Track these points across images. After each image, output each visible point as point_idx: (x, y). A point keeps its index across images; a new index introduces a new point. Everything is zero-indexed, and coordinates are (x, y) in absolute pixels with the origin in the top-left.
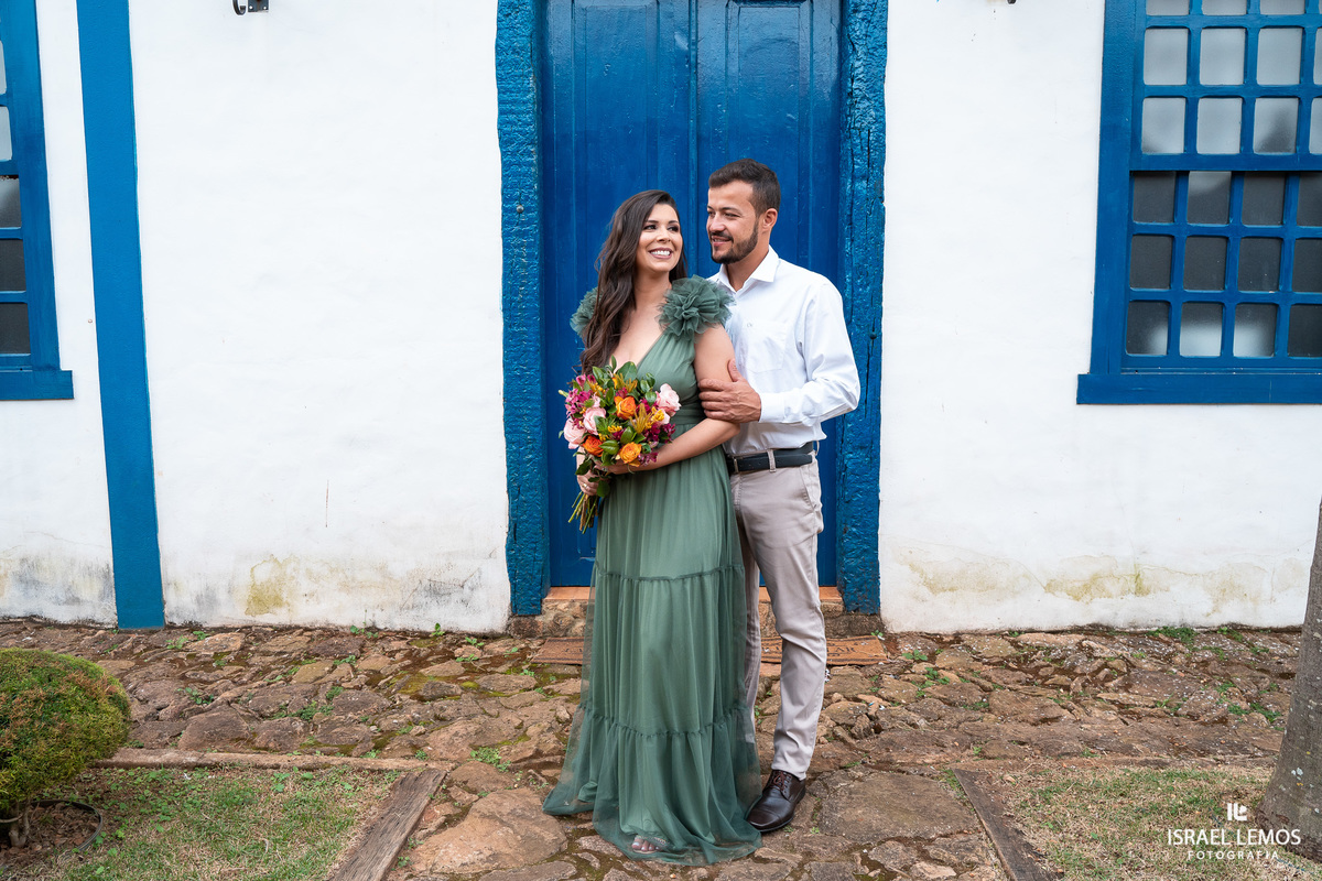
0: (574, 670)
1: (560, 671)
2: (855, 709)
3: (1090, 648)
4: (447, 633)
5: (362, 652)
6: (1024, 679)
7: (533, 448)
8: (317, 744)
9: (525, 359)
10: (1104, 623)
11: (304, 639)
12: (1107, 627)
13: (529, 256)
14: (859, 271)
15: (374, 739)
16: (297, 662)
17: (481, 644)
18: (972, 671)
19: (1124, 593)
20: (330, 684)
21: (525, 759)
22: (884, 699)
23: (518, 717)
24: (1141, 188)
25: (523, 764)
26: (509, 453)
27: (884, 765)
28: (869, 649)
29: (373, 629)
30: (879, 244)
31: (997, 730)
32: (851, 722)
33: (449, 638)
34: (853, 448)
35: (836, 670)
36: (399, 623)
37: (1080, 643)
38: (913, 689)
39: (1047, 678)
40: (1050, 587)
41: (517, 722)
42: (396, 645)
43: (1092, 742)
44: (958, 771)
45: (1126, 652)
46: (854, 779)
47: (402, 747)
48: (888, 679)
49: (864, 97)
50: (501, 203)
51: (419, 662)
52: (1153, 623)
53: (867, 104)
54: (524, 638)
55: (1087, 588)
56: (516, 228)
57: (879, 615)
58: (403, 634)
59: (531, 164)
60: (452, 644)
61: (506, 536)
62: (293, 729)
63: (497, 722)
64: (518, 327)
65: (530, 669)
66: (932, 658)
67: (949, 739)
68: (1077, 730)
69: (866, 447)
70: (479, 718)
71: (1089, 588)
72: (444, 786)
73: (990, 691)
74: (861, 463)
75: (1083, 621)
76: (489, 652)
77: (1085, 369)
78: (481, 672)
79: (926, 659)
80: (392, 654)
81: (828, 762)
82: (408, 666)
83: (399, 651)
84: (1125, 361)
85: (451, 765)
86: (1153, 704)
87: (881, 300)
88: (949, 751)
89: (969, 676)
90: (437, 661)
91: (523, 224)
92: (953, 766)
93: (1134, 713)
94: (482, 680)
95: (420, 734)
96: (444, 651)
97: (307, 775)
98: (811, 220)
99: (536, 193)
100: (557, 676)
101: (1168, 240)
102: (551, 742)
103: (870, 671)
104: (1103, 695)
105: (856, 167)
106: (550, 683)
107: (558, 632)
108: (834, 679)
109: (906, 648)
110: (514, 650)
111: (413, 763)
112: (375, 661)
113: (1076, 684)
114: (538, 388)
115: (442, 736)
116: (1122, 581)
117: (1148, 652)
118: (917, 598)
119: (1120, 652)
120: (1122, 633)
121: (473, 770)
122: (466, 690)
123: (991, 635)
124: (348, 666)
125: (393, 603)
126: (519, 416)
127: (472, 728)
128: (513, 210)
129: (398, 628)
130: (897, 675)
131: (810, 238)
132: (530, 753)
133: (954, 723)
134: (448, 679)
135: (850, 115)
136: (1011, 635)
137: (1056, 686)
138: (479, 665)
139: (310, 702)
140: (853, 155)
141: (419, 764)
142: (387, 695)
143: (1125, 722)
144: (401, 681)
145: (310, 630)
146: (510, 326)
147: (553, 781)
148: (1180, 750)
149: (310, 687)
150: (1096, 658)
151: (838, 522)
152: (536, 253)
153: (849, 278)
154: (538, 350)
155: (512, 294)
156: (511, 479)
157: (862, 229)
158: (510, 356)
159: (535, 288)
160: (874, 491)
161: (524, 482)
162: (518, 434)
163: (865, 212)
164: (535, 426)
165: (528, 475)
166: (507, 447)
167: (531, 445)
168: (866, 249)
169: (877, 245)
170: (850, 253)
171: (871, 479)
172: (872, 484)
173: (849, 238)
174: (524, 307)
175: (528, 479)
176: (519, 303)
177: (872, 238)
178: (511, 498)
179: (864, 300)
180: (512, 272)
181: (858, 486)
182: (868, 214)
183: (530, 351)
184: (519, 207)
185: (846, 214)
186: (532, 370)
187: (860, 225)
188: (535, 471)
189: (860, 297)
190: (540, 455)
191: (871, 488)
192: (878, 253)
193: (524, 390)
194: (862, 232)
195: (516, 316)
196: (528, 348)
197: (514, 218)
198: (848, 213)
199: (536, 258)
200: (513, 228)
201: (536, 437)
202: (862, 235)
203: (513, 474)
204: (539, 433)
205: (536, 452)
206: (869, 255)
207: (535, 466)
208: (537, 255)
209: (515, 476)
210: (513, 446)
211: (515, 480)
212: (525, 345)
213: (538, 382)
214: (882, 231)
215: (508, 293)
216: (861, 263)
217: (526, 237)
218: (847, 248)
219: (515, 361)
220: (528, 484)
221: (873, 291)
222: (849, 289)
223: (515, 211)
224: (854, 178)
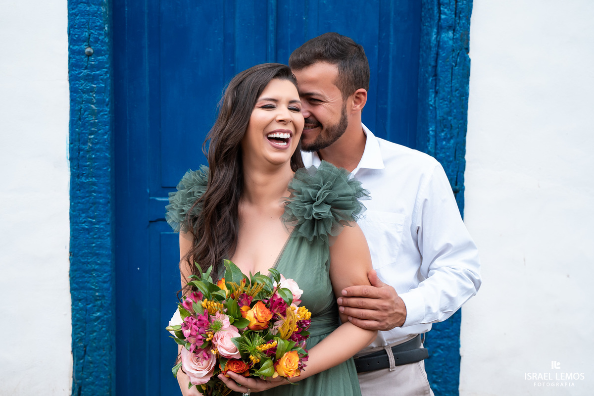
7: (102, 306)
9: (93, 212)
13: (99, 103)
14: (443, 124)
30: (464, 96)
50: (67, 44)
56: (85, 72)
64: (87, 177)
87: (463, 152)
91: (92, 68)
98: (391, 69)
99: (106, 35)
105: (443, 16)
114: (108, 242)
126: (86, 272)
128: (81, 52)
131: (390, 87)
140: (439, 4)
146: (78, 177)
152: (107, 100)
153: (432, 131)
154: (109, 202)
155: (81, 142)
156: (77, 339)
157: (446, 82)
158: (77, 208)
159: (105, 137)
160: (455, 346)
161: (90, 342)
162: (85, 291)
163: (450, 64)
164: (105, 282)
165: (95, 334)
166: (73, 305)
167: (99, 302)
168: (451, 101)
169: (462, 98)
170: (434, 106)
171: (452, 334)
172: (453, 340)
173: (433, 90)
174: (93, 156)
175: (95, 339)
176: (88, 151)
177: (457, 90)
178: (76, 359)
179: (448, 154)
180: (80, 119)
181: (439, 342)
182: (453, 65)
183: (99, 203)
184: (88, 50)
185: (430, 65)
186: (102, 223)
187: (445, 77)
188: (104, 329)
189: (443, 150)
190: (109, 313)
191: (453, 344)
192: (462, 106)
193: (93, 243)
194: (447, 84)
195: (85, 166)
196: (98, 200)
197: (82, 61)
198: (433, 63)
199: (107, 105)
200: (82, 72)
201: (105, 294)
202: (447, 87)
203: (79, 334)
204: (109, 290)
205: (105, 310)
206: (452, 108)
207: (103, 324)
208: (109, 101)
209: (81, 334)
210: (80, 304)
211: (81, 340)
212: (94, 196)
213: (108, 236)
214: (468, 83)
215: (75, 141)
216: (445, 116)
217: (96, 82)
218: (431, 101)
219: (83, 213)
220: (95, 343)
221: (457, 144)
222: (432, 143)
223: (84, 53)
224: (440, 29)
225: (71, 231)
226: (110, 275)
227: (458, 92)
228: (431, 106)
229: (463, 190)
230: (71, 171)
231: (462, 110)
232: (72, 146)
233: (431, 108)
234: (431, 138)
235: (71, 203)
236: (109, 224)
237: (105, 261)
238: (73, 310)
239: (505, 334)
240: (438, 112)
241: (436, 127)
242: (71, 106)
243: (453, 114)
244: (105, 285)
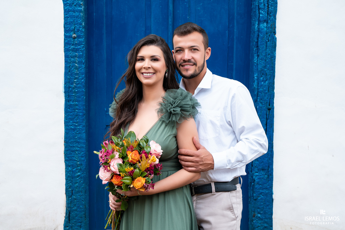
7: (81, 169)
9: (76, 120)
13: (80, 63)
26: (67, 172)
30: (273, 58)
34: (258, 170)
50: (63, 32)
56: (72, 47)
59: (81, 11)
61: (64, 218)
64: (73, 102)
69: (265, 170)
74: (263, 178)
87: (273, 88)
91: (76, 45)
98: (235, 44)
99: (83, 27)
105: (261, 15)
114: (84, 135)
126: (73, 151)
128: (70, 37)
140: (259, 9)
146: (69, 101)
151: (250, 211)
152: (84, 61)
153: (256, 76)
154: (84, 115)
155: (70, 83)
156: (68, 187)
157: (263, 50)
158: (68, 118)
159: (83, 81)
160: (270, 193)
161: (75, 188)
162: (72, 162)
163: (265, 40)
164: (82, 157)
165: (77, 184)
166: (66, 169)
167: (79, 167)
168: (266, 61)
169: (272, 59)
170: (257, 63)
171: (268, 187)
172: (269, 190)
173: (256, 55)
174: (76, 91)
175: (77, 187)
176: (74, 88)
177: (269, 54)
178: (67, 197)
179: (264, 89)
180: (69, 71)
181: (261, 191)
182: (267, 41)
183: (79, 115)
184: (74, 35)
185: (255, 41)
186: (81, 126)
187: (262, 47)
188: (82, 182)
189: (262, 87)
190: (84, 173)
191: (268, 192)
192: (272, 63)
193: (76, 136)
194: (263, 51)
195: (72, 96)
196: (79, 114)
197: (71, 41)
198: (256, 41)
199: (83, 64)
200: (71, 47)
201: (82, 163)
202: (263, 53)
203: (69, 184)
204: (84, 161)
205: (82, 171)
206: (267, 64)
207: (81, 179)
208: (84, 62)
209: (70, 184)
210: (69, 168)
211: (70, 187)
212: (77, 112)
213: (84, 132)
214: (275, 50)
215: (67, 83)
216: (263, 69)
217: (78, 52)
218: (255, 60)
219: (71, 120)
220: (77, 189)
221: (269, 84)
222: (256, 83)
223: (72, 37)
224: (259, 22)
225: (65, 130)
226: (85, 153)
227: (270, 55)
228: (255, 63)
229: (274, 108)
230: (65, 98)
231: (272, 65)
232: (65, 85)
233: (255, 64)
234: (256, 80)
235: (65, 115)
236: (84, 126)
237: (82, 146)
238: (66, 171)
239: (298, 187)
240: (259, 66)
241: (258, 74)
242: (65, 64)
243: (267, 67)
244: (83, 159)
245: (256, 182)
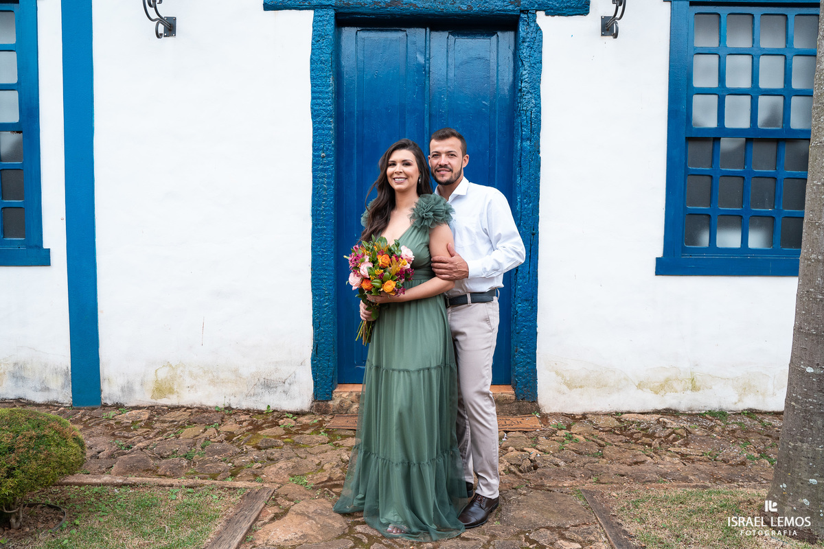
0: (351, 433)
1: (343, 433)
2: (522, 455)
3: (664, 422)
4: (274, 411)
5: (222, 421)
6: (624, 439)
7: (329, 299)
8: (196, 473)
9: (324, 245)
10: (673, 408)
11: (187, 413)
12: (675, 411)
13: (328, 184)
15: (231, 470)
16: (183, 427)
17: (295, 418)
18: (593, 435)
19: (685, 390)
20: (203, 439)
21: (322, 482)
22: (539, 450)
23: (318, 459)
24: (692, 147)
25: (321, 485)
26: (314, 301)
27: (539, 487)
28: (531, 422)
29: (229, 408)
30: (537, 179)
31: (608, 468)
32: (519, 463)
33: (275, 414)
34: (521, 300)
35: (511, 434)
36: (245, 405)
37: (658, 420)
38: (557, 445)
39: (638, 439)
40: (640, 386)
41: (317, 462)
42: (243, 417)
43: (664, 475)
44: (584, 490)
45: (686, 425)
46: (521, 494)
47: (248, 475)
48: (542, 439)
49: (528, 92)
50: (311, 152)
51: (257, 427)
52: (702, 408)
53: (530, 96)
54: (321, 414)
55: (662, 387)
56: (321, 167)
57: (537, 402)
58: (248, 411)
59: (330, 129)
60: (277, 418)
61: (311, 352)
62: (181, 464)
63: (305, 461)
64: (321, 226)
65: (325, 432)
66: (569, 428)
67: (578, 473)
68: (655, 468)
69: (529, 300)
70: (294, 459)
71: (663, 387)
72: (273, 497)
73: (604, 446)
74: (526, 310)
75: (660, 407)
76: (299, 422)
77: (660, 255)
78: (295, 434)
79: (565, 428)
80: (241, 423)
81: (506, 486)
82: (251, 430)
83: (245, 421)
84: (684, 250)
85: (278, 485)
86: (701, 454)
87: (538, 212)
88: (578, 479)
89: (591, 438)
90: (268, 427)
91: (325, 164)
92: (580, 488)
93: (690, 459)
94: (296, 438)
95: (259, 468)
96: (273, 421)
97: (189, 490)
98: (496, 164)
99: (333, 146)
100: (341, 436)
101: (709, 178)
102: (338, 473)
103: (531, 435)
104: (672, 449)
105: (524, 133)
106: (337, 440)
107: (342, 411)
108: (509, 439)
109: (553, 422)
110: (315, 421)
111: (254, 484)
112: (230, 426)
113: (656, 443)
114: (332, 262)
115: (272, 469)
116: (683, 382)
117: (699, 425)
118: (559, 392)
119: (682, 425)
120: (684, 414)
121: (291, 488)
122: (286, 443)
123: (605, 415)
124: (214, 429)
125: (242, 393)
126: (320, 280)
127: (290, 464)
128: (319, 156)
129: (244, 408)
130: (548, 437)
132: (325, 479)
133: (582, 464)
134: (275, 437)
135: (520, 103)
136: (617, 415)
137: (644, 444)
138: (294, 430)
139: (191, 449)
140: (522, 126)
141: (258, 485)
142: (238, 446)
143: (684, 464)
144: (246, 438)
145: (191, 409)
146: (316, 225)
147: (339, 494)
148: (717, 480)
149: (191, 440)
150: (668, 428)
151: (512, 345)
152: (332, 182)
153: (519, 198)
154: (333, 239)
155: (318, 206)
156: (315, 318)
158: (316, 243)
159: (331, 203)
160: (534, 326)
161: (323, 320)
162: (320, 290)
163: (529, 160)
165: (325, 315)
166: (313, 298)
168: (529, 181)
170: (520, 184)
171: (532, 319)
173: (519, 175)
174: (325, 214)
175: (325, 318)
176: (322, 211)
177: (533, 175)
178: (315, 329)
179: (528, 212)
180: (317, 193)
181: (524, 324)
184: (323, 154)
185: (517, 160)
186: (329, 252)
187: (526, 167)
188: (330, 312)
189: (526, 210)
190: (333, 303)
191: (532, 325)
192: (536, 184)
193: (324, 263)
194: (527, 171)
195: (320, 219)
196: (327, 239)
197: (319, 161)
198: (519, 160)
199: (332, 185)
200: (319, 167)
201: (331, 292)
202: (527, 173)
203: (316, 314)
204: (332, 290)
205: (330, 301)
206: (531, 185)
207: (329, 310)
210: (317, 297)
211: (318, 318)
212: (325, 236)
213: (332, 259)
214: (539, 171)
215: (315, 205)
216: (527, 190)
217: (326, 172)
218: (518, 180)
219: (319, 246)
220: (325, 320)
221: (533, 207)
222: (519, 204)
223: (320, 156)
224: (522, 140)
225: (312, 256)
226: (334, 281)
228: (518, 183)
229: (538, 233)
230: (312, 222)
231: (536, 187)
232: (313, 208)
233: (518, 185)
235: (312, 240)
236: (333, 252)
237: (330, 274)
240: (522, 188)
241: (521, 196)
242: (313, 186)
243: (531, 189)
244: (331, 287)
245: (518, 314)
